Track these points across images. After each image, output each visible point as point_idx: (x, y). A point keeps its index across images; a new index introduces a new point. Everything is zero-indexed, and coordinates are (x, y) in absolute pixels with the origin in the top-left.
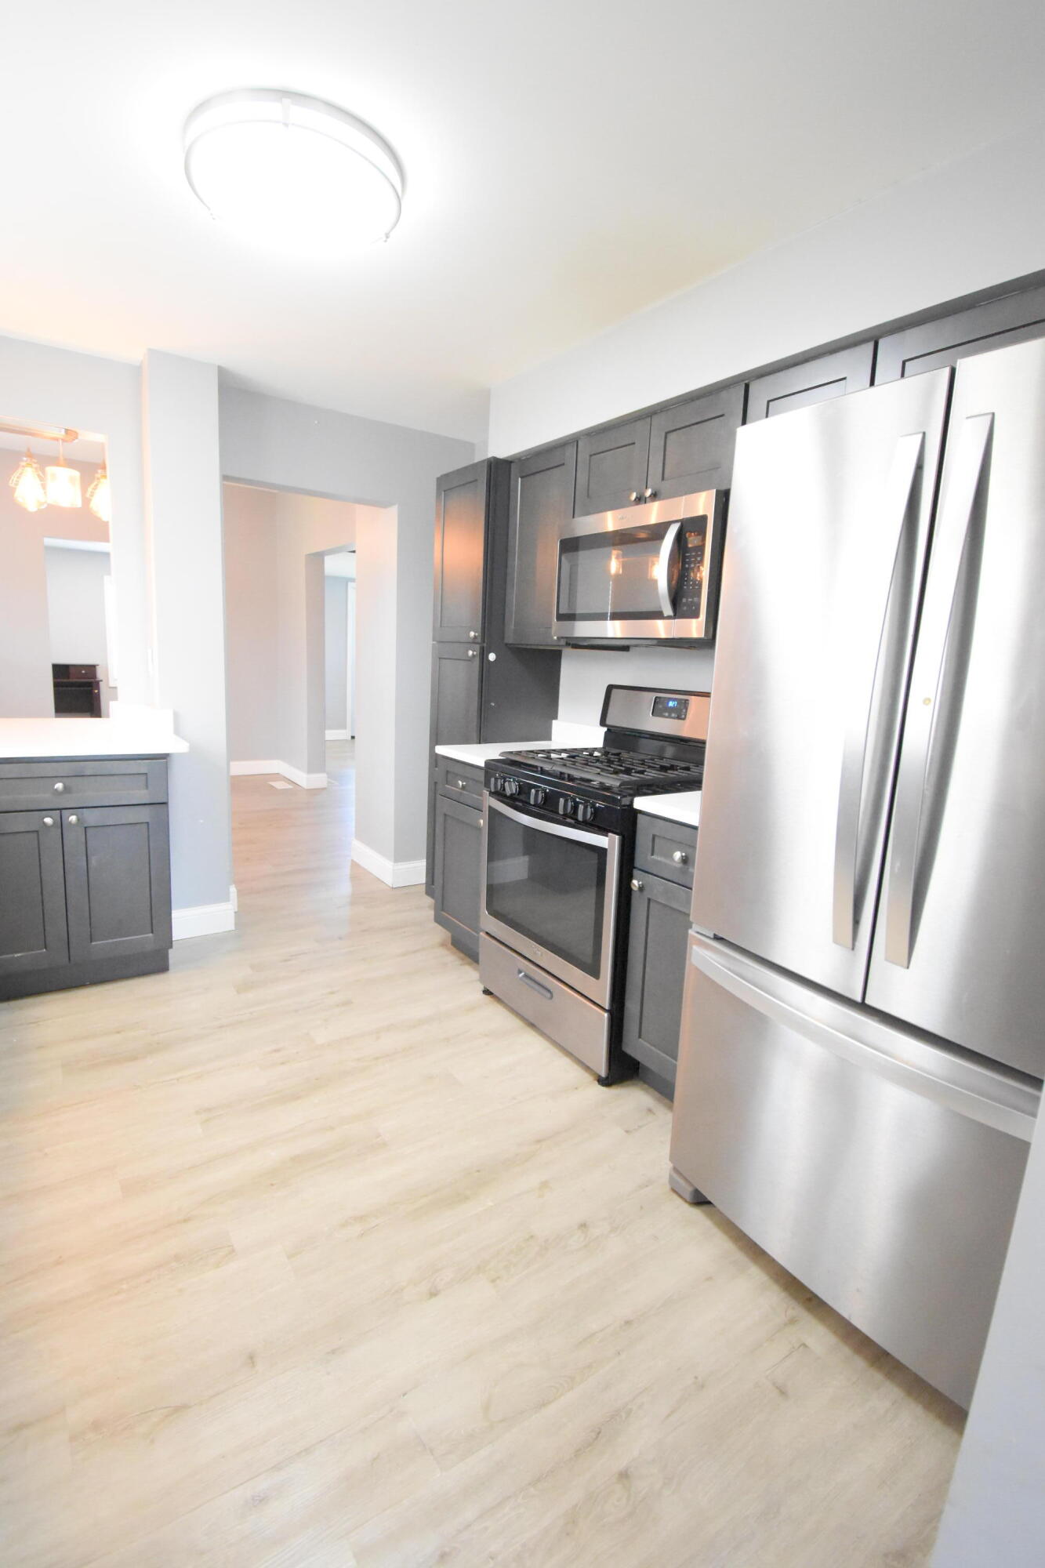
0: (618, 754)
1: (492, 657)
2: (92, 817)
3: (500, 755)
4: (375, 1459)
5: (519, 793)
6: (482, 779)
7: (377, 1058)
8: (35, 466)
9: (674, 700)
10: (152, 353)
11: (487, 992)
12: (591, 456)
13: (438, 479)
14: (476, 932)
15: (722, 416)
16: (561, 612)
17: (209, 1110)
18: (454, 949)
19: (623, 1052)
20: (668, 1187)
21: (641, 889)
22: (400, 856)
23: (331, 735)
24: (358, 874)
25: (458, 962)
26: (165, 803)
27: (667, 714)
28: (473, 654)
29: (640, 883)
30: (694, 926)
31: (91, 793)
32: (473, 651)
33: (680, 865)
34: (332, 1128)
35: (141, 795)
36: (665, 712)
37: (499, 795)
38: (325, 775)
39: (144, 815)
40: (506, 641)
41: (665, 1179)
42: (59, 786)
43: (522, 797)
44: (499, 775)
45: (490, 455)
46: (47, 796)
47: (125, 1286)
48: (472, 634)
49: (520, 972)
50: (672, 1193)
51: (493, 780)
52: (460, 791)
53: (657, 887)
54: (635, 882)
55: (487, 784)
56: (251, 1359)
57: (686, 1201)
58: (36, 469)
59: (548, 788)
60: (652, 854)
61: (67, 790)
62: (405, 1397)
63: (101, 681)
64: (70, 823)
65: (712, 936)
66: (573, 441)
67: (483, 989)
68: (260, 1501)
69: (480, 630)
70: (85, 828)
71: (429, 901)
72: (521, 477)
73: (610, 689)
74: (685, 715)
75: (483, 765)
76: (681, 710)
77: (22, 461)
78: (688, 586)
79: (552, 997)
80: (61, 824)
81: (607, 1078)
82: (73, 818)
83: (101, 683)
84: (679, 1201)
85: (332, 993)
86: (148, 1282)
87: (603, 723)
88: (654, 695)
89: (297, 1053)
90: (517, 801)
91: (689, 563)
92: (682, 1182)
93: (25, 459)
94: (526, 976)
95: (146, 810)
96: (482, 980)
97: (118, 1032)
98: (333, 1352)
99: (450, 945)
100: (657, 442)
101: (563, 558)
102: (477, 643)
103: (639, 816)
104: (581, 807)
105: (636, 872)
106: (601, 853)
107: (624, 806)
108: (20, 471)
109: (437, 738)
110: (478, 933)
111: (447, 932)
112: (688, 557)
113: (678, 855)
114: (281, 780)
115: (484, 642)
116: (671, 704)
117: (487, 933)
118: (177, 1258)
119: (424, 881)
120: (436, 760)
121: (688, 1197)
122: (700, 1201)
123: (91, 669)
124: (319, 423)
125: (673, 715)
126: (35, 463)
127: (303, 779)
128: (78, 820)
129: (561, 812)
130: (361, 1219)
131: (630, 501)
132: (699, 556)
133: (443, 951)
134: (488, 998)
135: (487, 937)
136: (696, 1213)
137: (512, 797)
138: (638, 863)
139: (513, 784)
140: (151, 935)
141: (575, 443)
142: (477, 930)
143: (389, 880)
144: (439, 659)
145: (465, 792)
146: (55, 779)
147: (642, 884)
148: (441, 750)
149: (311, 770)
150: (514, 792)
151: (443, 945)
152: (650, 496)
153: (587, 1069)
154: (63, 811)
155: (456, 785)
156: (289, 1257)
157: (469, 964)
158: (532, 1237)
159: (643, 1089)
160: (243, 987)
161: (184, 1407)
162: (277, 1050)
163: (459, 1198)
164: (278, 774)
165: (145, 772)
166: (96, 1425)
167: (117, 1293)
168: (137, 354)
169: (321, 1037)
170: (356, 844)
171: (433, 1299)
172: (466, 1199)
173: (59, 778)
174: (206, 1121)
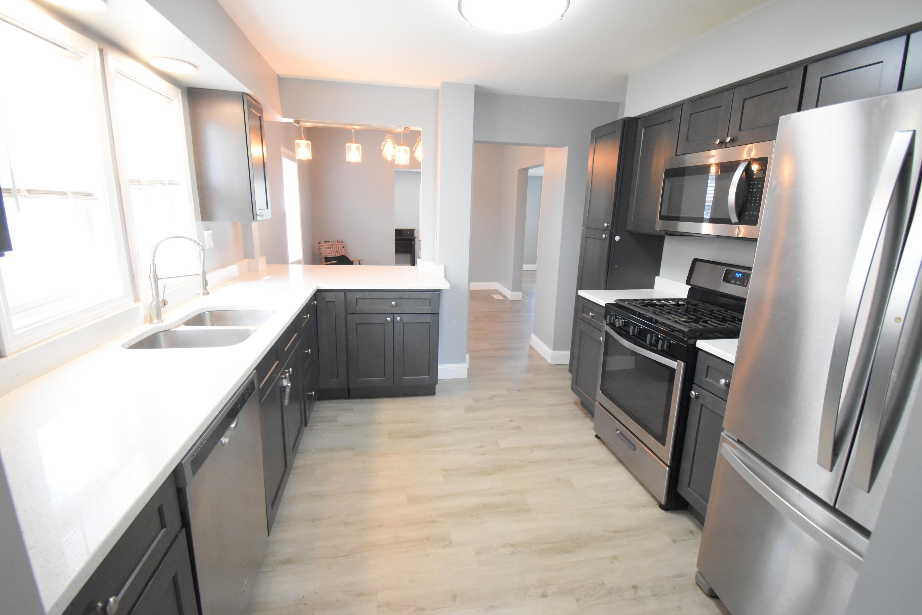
0: (695, 305)
1: (617, 238)
2: (406, 318)
3: (615, 301)
5: (624, 326)
6: (603, 314)
7: (531, 462)
8: (391, 138)
9: (740, 273)
10: (443, 83)
11: (597, 437)
12: (691, 114)
13: (592, 131)
14: (594, 401)
15: (786, 88)
16: (662, 214)
17: (448, 470)
18: (582, 407)
19: (677, 492)
20: (694, 581)
21: (697, 397)
22: (556, 347)
23: (526, 267)
24: (533, 354)
25: (583, 415)
26: (438, 314)
27: (733, 282)
28: (605, 237)
29: (697, 393)
30: (724, 430)
31: (407, 307)
32: (605, 235)
33: (724, 388)
34: (503, 494)
35: (427, 309)
36: (733, 280)
37: (612, 325)
38: (520, 293)
39: (428, 319)
40: (628, 229)
41: (694, 576)
42: (393, 303)
43: (625, 328)
44: (613, 314)
45: (625, 116)
46: (389, 307)
47: (405, 545)
48: (606, 225)
49: (617, 430)
50: (696, 585)
51: (608, 316)
52: (590, 318)
53: (708, 399)
54: (693, 393)
55: (605, 318)
57: (704, 593)
58: (392, 139)
59: (642, 326)
60: (706, 377)
61: (396, 305)
63: (416, 238)
64: (397, 320)
65: (737, 440)
66: (680, 105)
67: (596, 435)
69: (611, 223)
70: (403, 323)
71: (570, 376)
72: (644, 128)
73: (695, 261)
74: (747, 284)
75: (604, 306)
76: (745, 280)
77: (387, 136)
78: (751, 203)
79: (635, 449)
80: (393, 320)
81: (666, 505)
82: (398, 318)
83: (416, 239)
84: (700, 591)
85: (511, 421)
86: (415, 546)
87: (688, 283)
88: (725, 268)
89: (491, 450)
90: (622, 331)
91: (753, 188)
92: (703, 581)
93: (387, 135)
94: (621, 433)
95: (429, 317)
96: (595, 429)
97: (412, 422)
98: (491, 607)
99: (580, 405)
100: (737, 105)
101: (666, 181)
102: (609, 231)
103: (699, 352)
104: (660, 342)
105: (694, 386)
106: (672, 371)
107: (690, 344)
108: (385, 141)
109: (581, 286)
110: (595, 402)
111: (579, 398)
112: (753, 185)
113: (723, 381)
114: (498, 294)
115: (613, 229)
116: (737, 275)
117: (600, 404)
118: (428, 539)
119: (569, 363)
120: (578, 298)
121: (706, 591)
122: (713, 595)
123: (412, 232)
124: (526, 105)
125: (738, 283)
126: (391, 136)
127: (510, 294)
128: (401, 319)
129: (648, 342)
130: (512, 545)
131: (715, 144)
132: (760, 184)
133: (574, 407)
134: (597, 440)
135: (599, 405)
136: (710, 602)
137: (619, 327)
138: (696, 380)
139: (620, 320)
140: (428, 377)
141: (681, 106)
142: (595, 400)
143: (549, 360)
144: (585, 238)
145: (593, 320)
146: (393, 300)
147: (698, 395)
148: (581, 293)
149: (514, 289)
150: (621, 325)
151: (575, 403)
152: (729, 142)
153: (653, 497)
154: (395, 315)
155: (588, 315)
156: (476, 554)
157: (589, 417)
158: (603, 584)
159: (689, 518)
160: (469, 410)
161: (424, 609)
162: (481, 447)
163: (565, 550)
164: (497, 290)
165: (430, 298)
166: (388, 604)
167: (402, 547)
168: (436, 85)
169: (503, 444)
170: (533, 336)
171: (544, 599)
172: (568, 552)
173: (393, 299)
174: (445, 475)
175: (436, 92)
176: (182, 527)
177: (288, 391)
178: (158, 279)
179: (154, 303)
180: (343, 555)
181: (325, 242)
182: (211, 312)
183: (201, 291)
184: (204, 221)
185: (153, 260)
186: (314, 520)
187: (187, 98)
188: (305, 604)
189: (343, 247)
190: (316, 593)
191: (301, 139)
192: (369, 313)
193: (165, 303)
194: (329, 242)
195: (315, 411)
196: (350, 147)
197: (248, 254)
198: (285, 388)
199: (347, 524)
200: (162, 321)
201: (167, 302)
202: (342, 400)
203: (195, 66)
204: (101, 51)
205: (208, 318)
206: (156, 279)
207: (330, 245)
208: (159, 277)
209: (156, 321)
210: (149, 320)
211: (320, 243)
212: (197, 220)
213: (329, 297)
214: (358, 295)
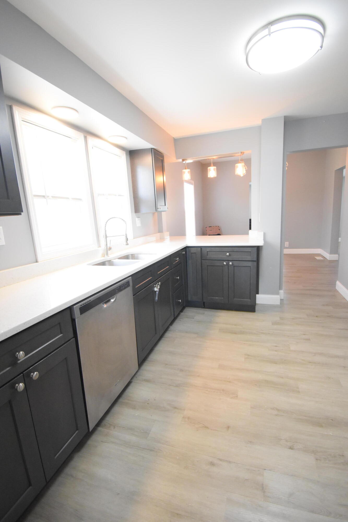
2: (236, 263)
4: (246, 480)
7: (310, 362)
17: (249, 355)
26: (256, 261)
31: (235, 256)
34: (282, 378)
35: (249, 258)
38: (337, 255)
39: (249, 264)
42: (228, 254)
46: (224, 256)
47: (209, 390)
56: (228, 427)
61: (230, 255)
62: (265, 471)
64: (230, 264)
68: (212, 464)
70: (234, 266)
80: (228, 264)
82: (231, 263)
85: (304, 334)
89: (282, 349)
95: (250, 262)
98: (251, 442)
114: (320, 256)
118: (223, 390)
127: (328, 256)
128: (232, 263)
130: (278, 410)
140: (249, 300)
149: (331, 253)
154: (228, 261)
156: (251, 408)
158: (343, 456)
160: (274, 323)
161: (207, 428)
162: (276, 346)
163: (320, 425)
164: (320, 254)
165: (250, 251)
166: (189, 418)
167: (207, 391)
168: (259, 122)
169: (293, 348)
170: (338, 283)
171: (290, 450)
172: (321, 426)
173: (228, 252)
174: (246, 358)
175: (260, 128)
176: (73, 337)
177: (157, 293)
178: (107, 237)
179: (105, 248)
180: (174, 385)
181: (209, 227)
182: (132, 255)
183: (125, 243)
184: (136, 213)
185: (105, 228)
186: (166, 364)
187: (129, 156)
188: (148, 404)
189: (219, 230)
190: (155, 400)
191: (185, 169)
192: (213, 259)
193: (110, 249)
194: (211, 227)
195: (185, 312)
196: (210, 169)
197: (160, 231)
198: (156, 291)
199: (182, 370)
200: (108, 256)
201: (111, 248)
202: (200, 309)
203: (126, 138)
204: (85, 138)
205: (130, 257)
206: (106, 237)
207: (212, 229)
208: (107, 236)
209: (106, 256)
210: (104, 256)
211: (206, 227)
212: (132, 212)
213: (193, 250)
214: (208, 249)
